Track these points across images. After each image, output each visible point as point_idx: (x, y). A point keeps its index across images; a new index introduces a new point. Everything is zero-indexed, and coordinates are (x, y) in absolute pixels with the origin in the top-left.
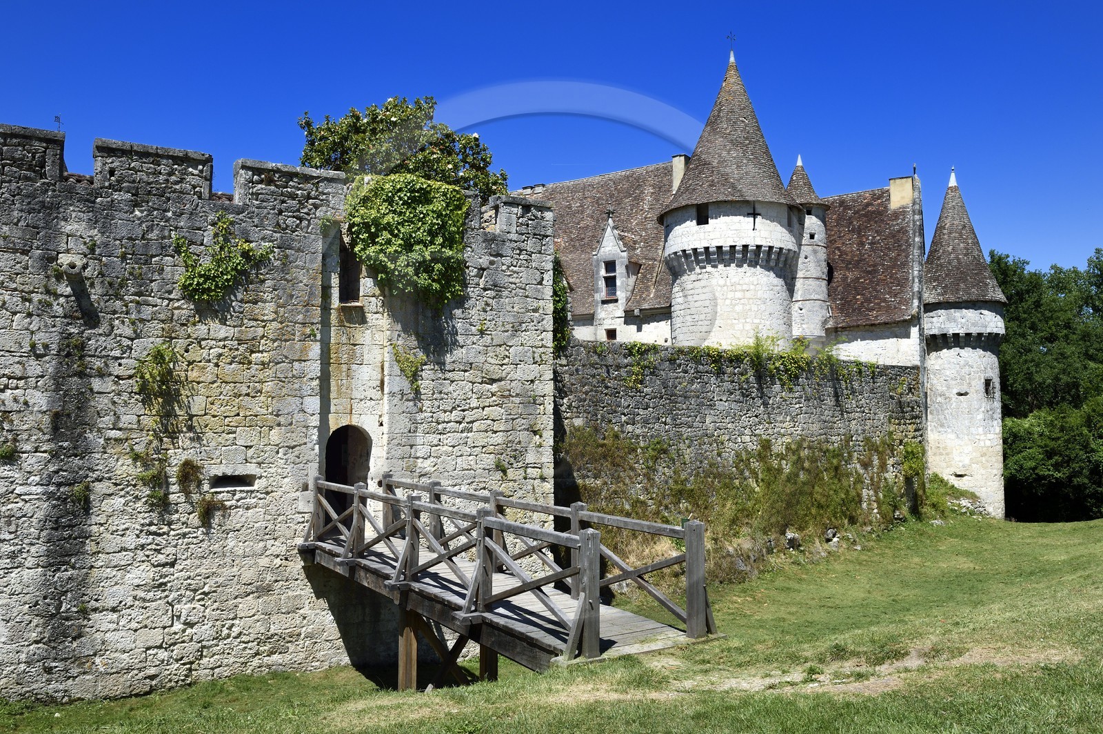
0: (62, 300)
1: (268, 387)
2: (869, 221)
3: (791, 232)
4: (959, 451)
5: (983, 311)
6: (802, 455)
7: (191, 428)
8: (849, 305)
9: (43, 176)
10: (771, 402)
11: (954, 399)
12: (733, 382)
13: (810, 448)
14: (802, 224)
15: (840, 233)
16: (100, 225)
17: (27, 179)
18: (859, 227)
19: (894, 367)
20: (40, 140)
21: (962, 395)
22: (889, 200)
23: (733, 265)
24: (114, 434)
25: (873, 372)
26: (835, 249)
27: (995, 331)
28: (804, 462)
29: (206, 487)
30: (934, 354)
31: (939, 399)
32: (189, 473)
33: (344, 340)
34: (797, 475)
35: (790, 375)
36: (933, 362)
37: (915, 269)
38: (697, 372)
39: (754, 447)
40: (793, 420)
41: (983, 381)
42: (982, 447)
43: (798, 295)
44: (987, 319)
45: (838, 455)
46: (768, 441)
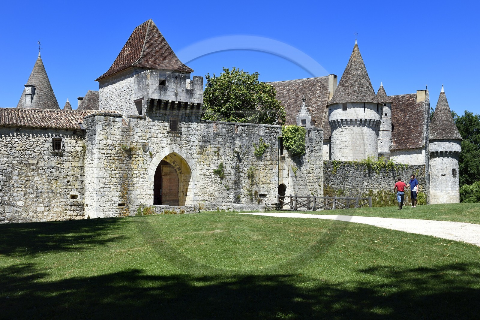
0: (236, 157)
1: (269, 175)
2: (408, 107)
3: (378, 113)
4: (442, 197)
5: (452, 143)
6: (382, 195)
7: (256, 184)
8: (400, 141)
9: (232, 132)
10: (372, 178)
11: (440, 177)
12: (361, 172)
13: (385, 193)
14: (382, 109)
15: (397, 111)
16: (241, 141)
17: (230, 133)
18: (404, 109)
19: (415, 165)
20: (232, 124)
21: (443, 175)
22: (416, 99)
23: (356, 126)
24: (244, 185)
25: (407, 168)
26: (395, 117)
27: (457, 151)
28: (383, 198)
29: (259, 196)
30: (433, 159)
31: (435, 177)
32: (256, 193)
33: (281, 164)
34: (381, 202)
35: (379, 169)
36: (432, 162)
37: (425, 128)
38: (351, 169)
39: (367, 192)
40: (379, 184)
41: (452, 170)
42: (451, 196)
43: (380, 137)
44: (454, 146)
45: (394, 196)
46: (372, 191)
